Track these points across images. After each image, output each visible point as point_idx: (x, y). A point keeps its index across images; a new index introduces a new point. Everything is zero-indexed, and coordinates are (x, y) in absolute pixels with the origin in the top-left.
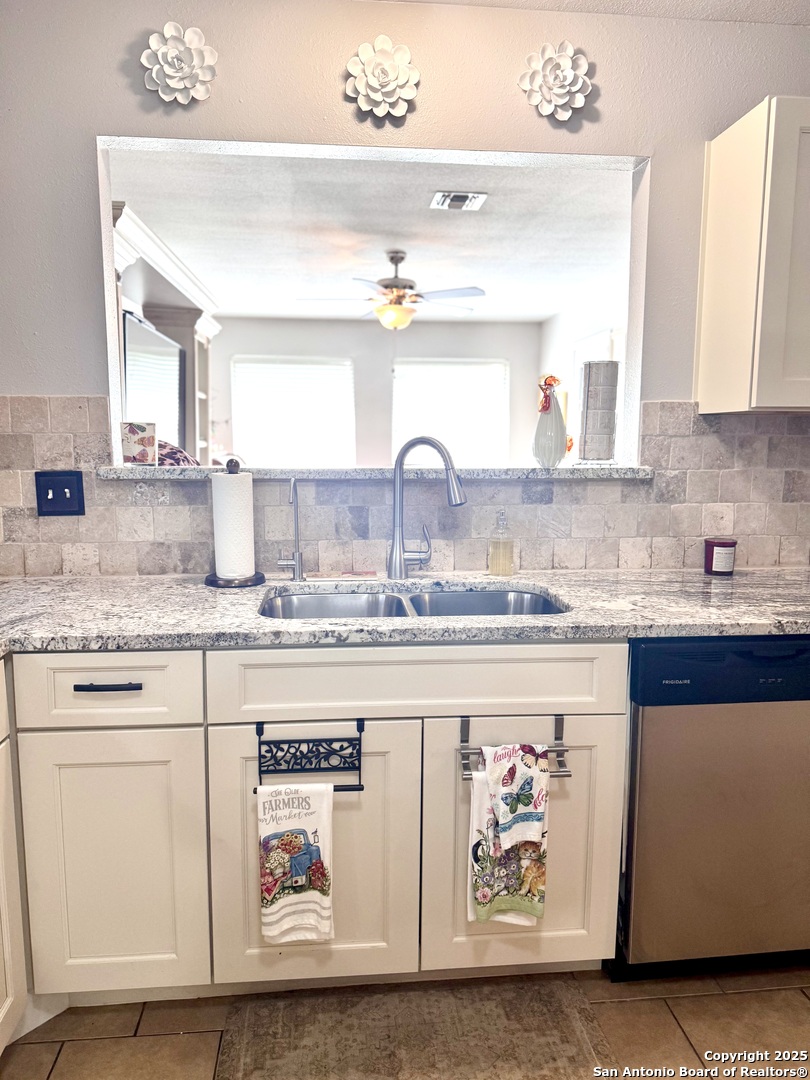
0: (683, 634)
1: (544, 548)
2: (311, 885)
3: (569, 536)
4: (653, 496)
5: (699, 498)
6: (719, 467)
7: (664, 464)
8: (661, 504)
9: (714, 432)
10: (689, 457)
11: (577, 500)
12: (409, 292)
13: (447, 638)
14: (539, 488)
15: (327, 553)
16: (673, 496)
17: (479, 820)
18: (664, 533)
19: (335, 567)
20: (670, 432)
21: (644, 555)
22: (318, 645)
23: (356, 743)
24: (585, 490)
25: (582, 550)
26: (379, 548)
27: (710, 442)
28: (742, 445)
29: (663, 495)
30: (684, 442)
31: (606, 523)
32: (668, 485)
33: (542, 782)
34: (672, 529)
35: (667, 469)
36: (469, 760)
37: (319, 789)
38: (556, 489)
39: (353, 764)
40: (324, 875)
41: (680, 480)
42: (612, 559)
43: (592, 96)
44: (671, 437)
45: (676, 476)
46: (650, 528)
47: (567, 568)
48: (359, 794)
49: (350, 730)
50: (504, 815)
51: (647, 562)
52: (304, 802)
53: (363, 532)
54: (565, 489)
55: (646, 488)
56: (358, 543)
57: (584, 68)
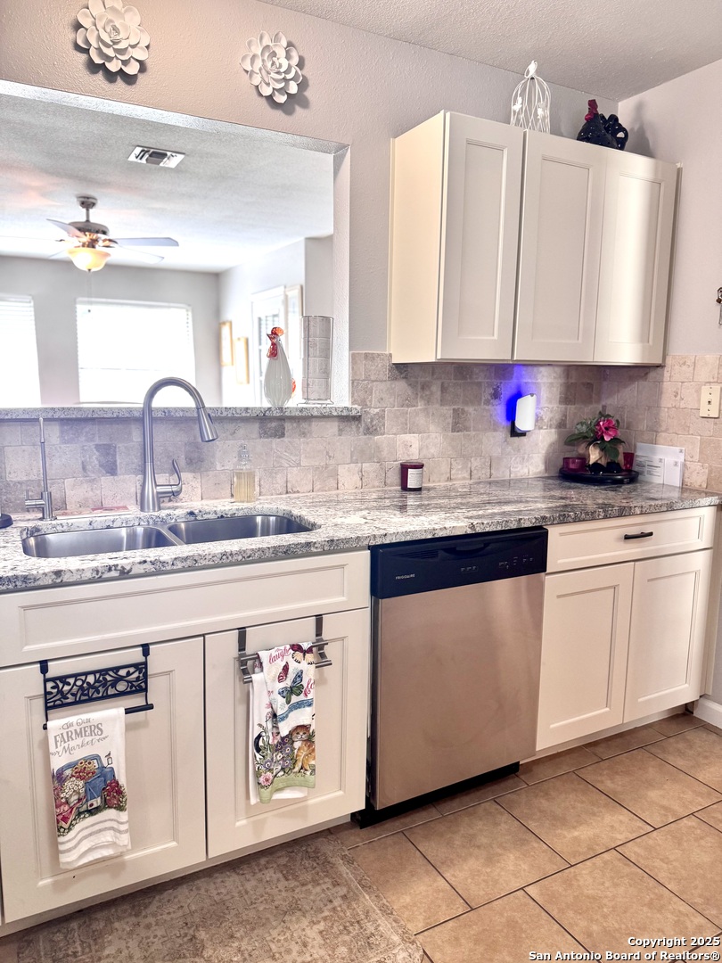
0: (408, 538)
1: (279, 476)
2: (106, 805)
3: (299, 465)
4: (361, 430)
5: (394, 431)
6: (408, 406)
7: (368, 403)
8: (368, 436)
9: (403, 378)
10: (386, 398)
11: (304, 434)
12: (103, 237)
13: (225, 560)
14: (274, 424)
15: (74, 491)
16: (376, 429)
17: (260, 715)
18: (370, 459)
19: (83, 505)
20: (372, 378)
21: (357, 478)
22: (101, 580)
23: (142, 667)
24: (310, 425)
25: (310, 476)
26: (128, 483)
27: (401, 386)
28: (423, 388)
29: (368, 429)
30: (382, 386)
31: (327, 453)
32: (372, 421)
33: (310, 673)
34: (374, 456)
35: (371, 407)
36: (247, 665)
37: (110, 715)
38: (288, 425)
39: (140, 687)
40: (120, 792)
41: (381, 416)
42: (332, 483)
43: (303, 85)
44: (373, 381)
45: (377, 414)
46: (360, 456)
47: (298, 492)
48: (146, 714)
49: (136, 654)
50: (281, 706)
51: (359, 484)
52: (96, 729)
53: (111, 470)
54: (295, 425)
55: (357, 423)
56: (106, 480)
57: (295, 60)
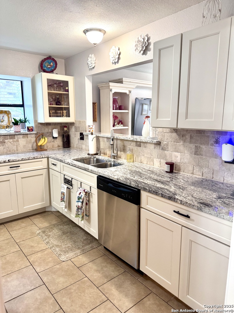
1: (139, 157)
3: (144, 155)
4: (161, 148)
5: (172, 150)
8: (163, 151)
9: (175, 132)
10: (168, 138)
11: (145, 147)
14: (139, 143)
16: (165, 149)
18: (163, 158)
21: (159, 164)
24: (147, 145)
25: (146, 160)
27: (174, 135)
28: (183, 136)
30: (168, 134)
31: (151, 154)
32: (164, 146)
35: (164, 141)
41: (167, 145)
42: (152, 163)
44: (165, 133)
46: (160, 157)
47: (143, 163)
51: (159, 166)
54: (143, 144)
55: (159, 146)
